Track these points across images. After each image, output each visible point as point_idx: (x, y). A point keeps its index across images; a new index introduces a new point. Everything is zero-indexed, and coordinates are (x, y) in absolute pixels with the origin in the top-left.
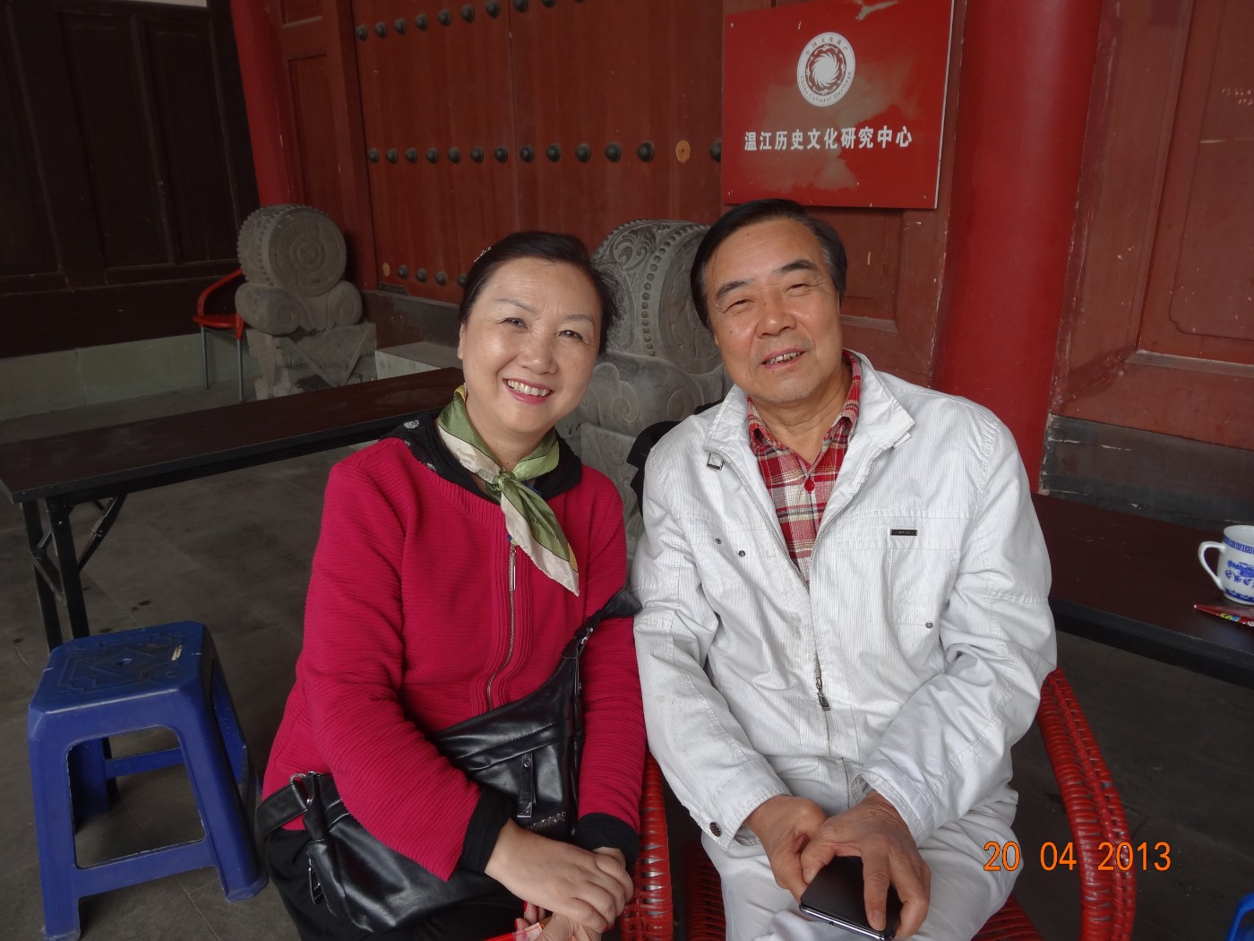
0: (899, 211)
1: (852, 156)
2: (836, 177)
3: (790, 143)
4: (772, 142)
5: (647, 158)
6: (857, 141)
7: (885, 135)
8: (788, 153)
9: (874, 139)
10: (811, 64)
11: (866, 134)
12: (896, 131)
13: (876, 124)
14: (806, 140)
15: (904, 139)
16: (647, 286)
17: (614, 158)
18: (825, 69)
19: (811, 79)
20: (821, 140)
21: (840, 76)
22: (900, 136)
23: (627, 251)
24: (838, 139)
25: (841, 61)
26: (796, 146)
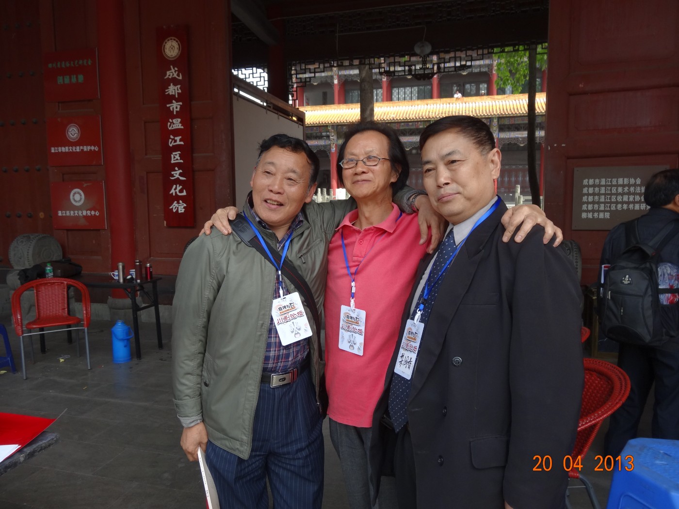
0: (99, 230)
1: (86, 217)
2: (83, 222)
3: (70, 214)
4: (66, 213)
5: (30, 217)
6: (87, 214)
7: (93, 213)
8: (70, 217)
9: (91, 214)
10: (74, 196)
11: (89, 212)
12: (95, 212)
13: (91, 210)
14: (74, 213)
15: (97, 214)
16: (28, 250)
17: (19, 217)
18: (77, 197)
19: (74, 199)
20: (78, 214)
21: (81, 199)
22: (96, 213)
23: (22, 242)
24: (82, 213)
25: (81, 195)
26: (72, 215)
